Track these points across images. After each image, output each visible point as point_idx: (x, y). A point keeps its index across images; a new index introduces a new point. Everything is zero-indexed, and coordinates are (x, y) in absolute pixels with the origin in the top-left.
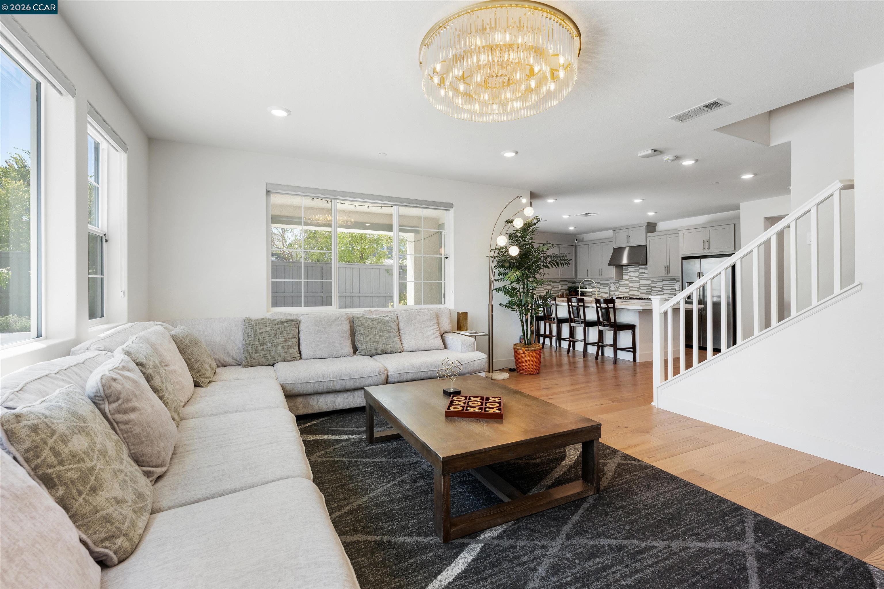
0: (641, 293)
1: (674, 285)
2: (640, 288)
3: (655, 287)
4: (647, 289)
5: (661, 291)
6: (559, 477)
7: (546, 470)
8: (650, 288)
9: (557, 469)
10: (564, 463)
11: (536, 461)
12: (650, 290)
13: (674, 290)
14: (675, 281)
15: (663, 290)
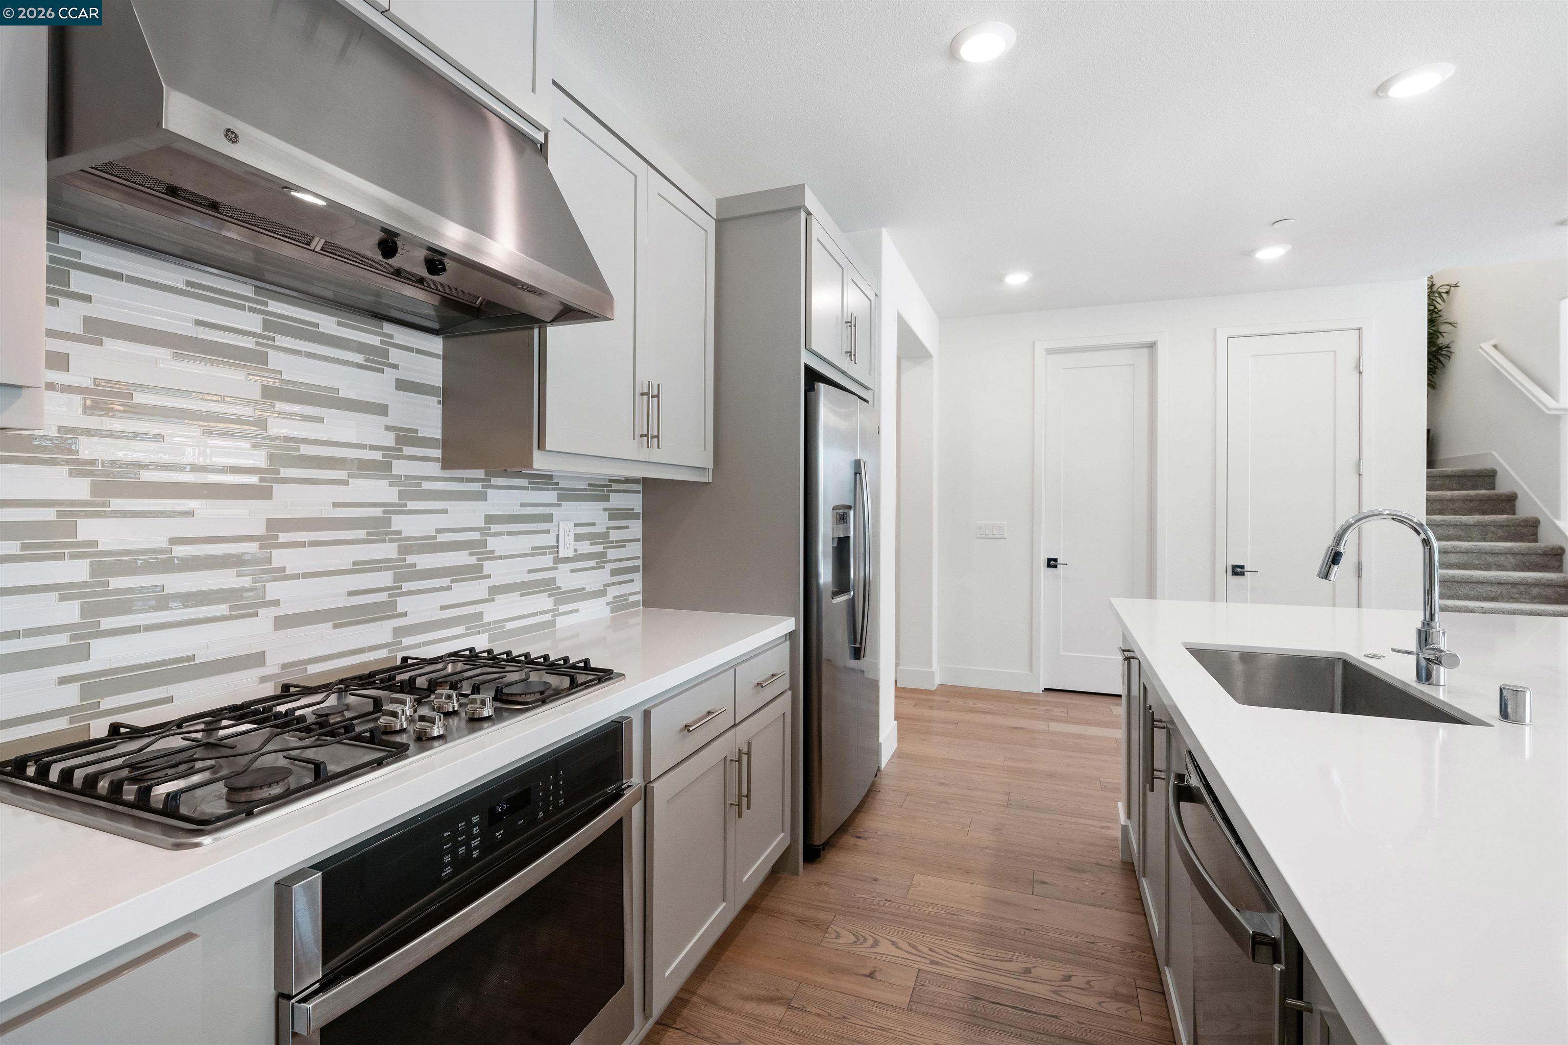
0: (282, 623)
1: (548, 518)
2: (279, 558)
3: (430, 545)
4: (360, 567)
5: (474, 572)
8: (388, 550)
12: (385, 578)
13: (547, 560)
14: (551, 496)
15: (488, 567)
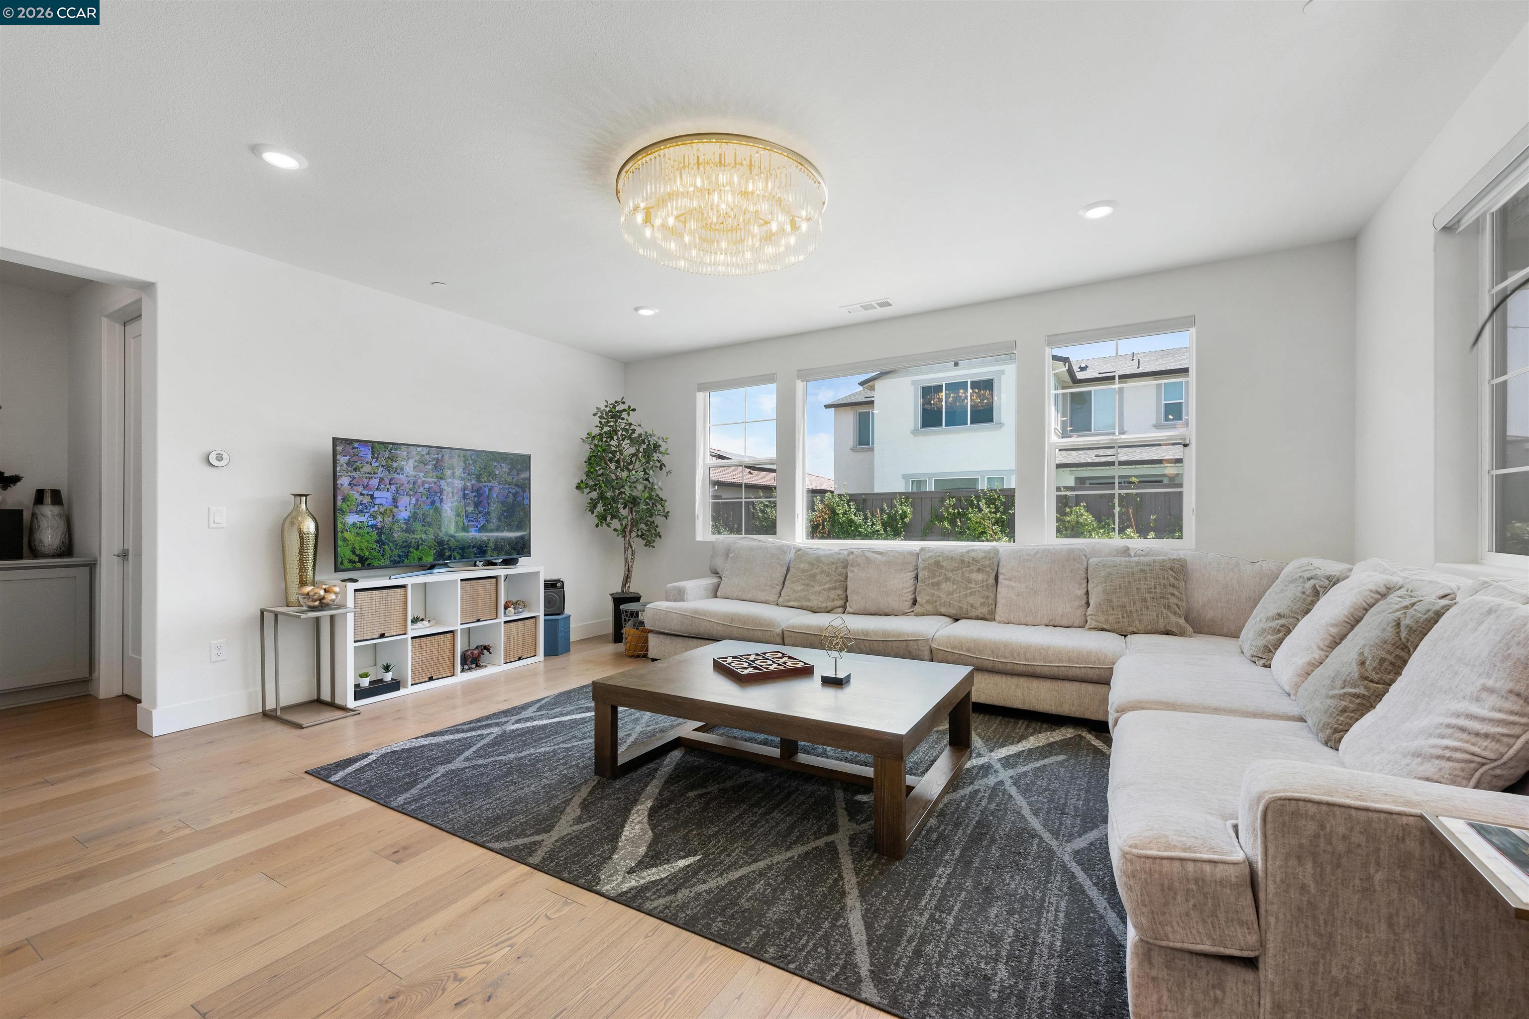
6: (651, 780)
7: (673, 784)
9: (657, 791)
10: (649, 804)
11: (696, 793)
